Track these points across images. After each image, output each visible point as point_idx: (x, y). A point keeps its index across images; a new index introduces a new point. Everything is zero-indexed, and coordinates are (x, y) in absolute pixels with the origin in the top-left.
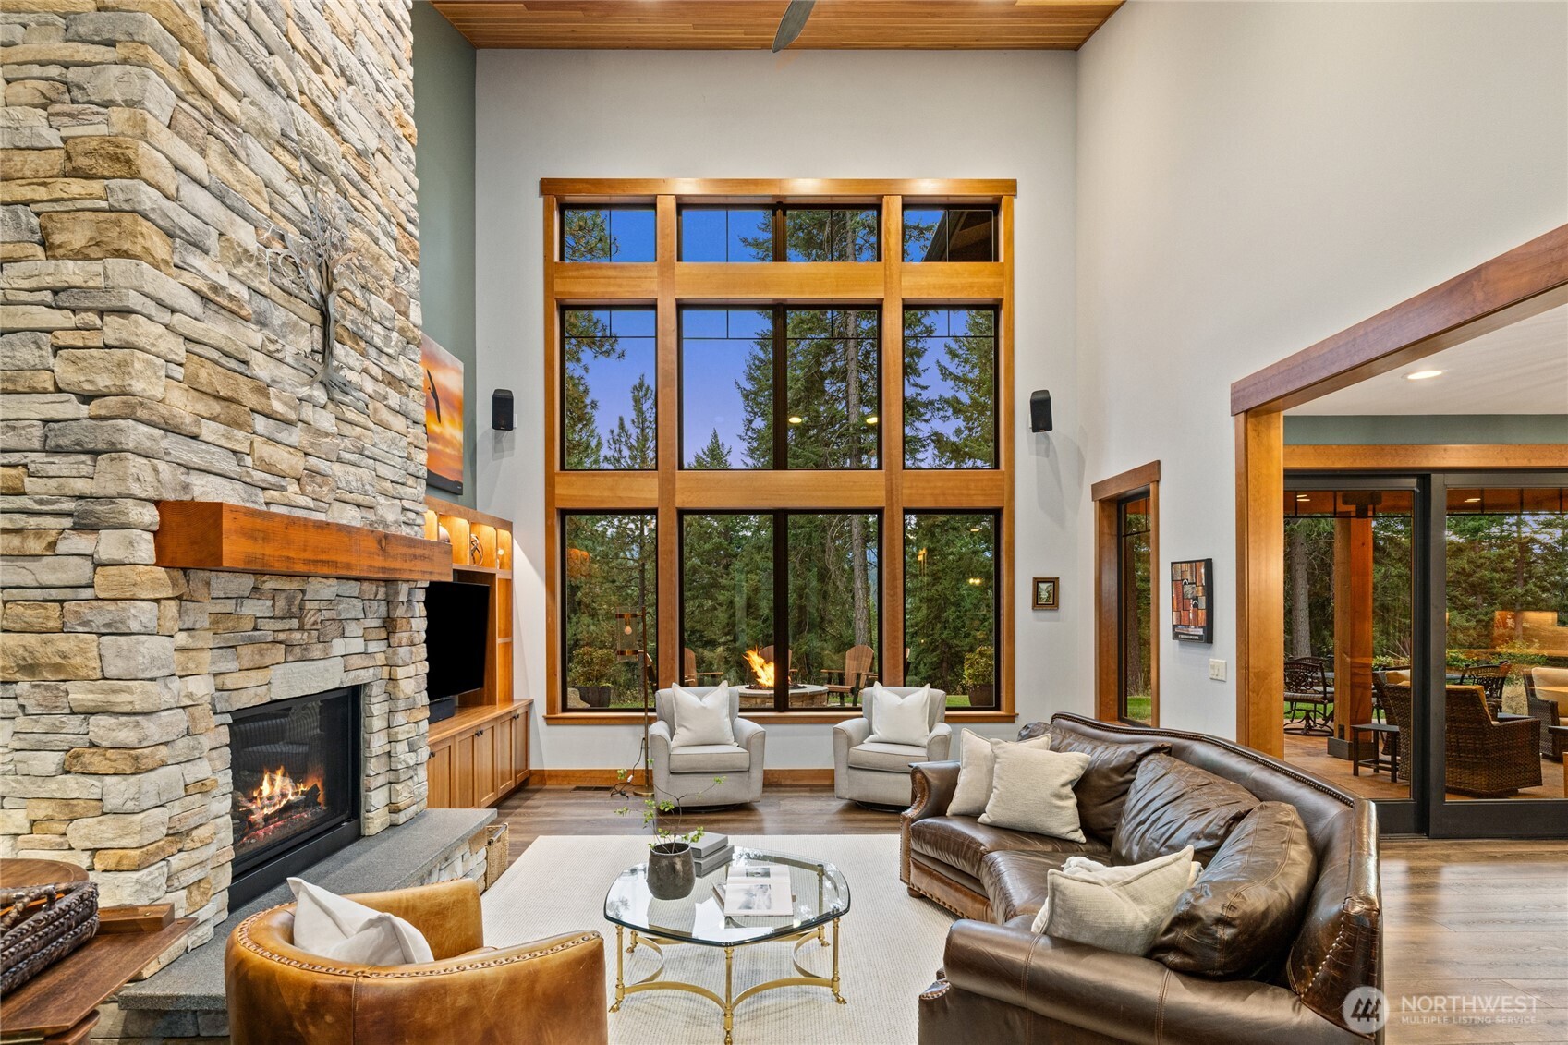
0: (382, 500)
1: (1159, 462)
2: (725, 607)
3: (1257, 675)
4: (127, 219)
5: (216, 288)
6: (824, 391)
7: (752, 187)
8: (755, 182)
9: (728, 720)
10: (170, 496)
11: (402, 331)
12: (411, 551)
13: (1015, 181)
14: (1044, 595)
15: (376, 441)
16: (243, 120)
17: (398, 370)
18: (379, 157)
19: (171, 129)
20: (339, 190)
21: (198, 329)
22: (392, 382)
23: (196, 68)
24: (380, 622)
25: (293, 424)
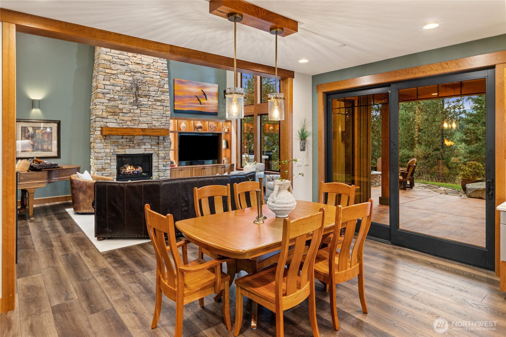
5: (111, 98)
10: (103, 126)
12: (153, 131)
16: (117, 73)
17: (160, 98)
18: (154, 63)
19: (104, 80)
20: (141, 73)
21: (107, 104)
22: (158, 101)
23: (107, 71)
24: (156, 143)
25: (129, 113)
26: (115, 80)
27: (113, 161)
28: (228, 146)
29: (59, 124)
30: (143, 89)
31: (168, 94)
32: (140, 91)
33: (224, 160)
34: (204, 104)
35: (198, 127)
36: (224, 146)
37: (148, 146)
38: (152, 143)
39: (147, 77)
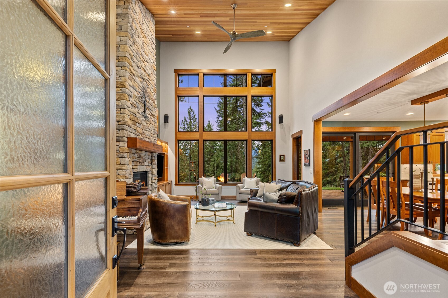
0: (151, 137)
1: (302, 130)
2: (212, 166)
3: (317, 172)
4: (124, 94)
5: (133, 103)
6: (237, 111)
7: (219, 71)
8: (220, 70)
9: (214, 184)
10: (128, 137)
11: (154, 106)
12: (157, 147)
13: (276, 70)
14: (282, 158)
15: (151, 126)
16: (136, 75)
19: (129, 79)
20: (146, 82)
21: (131, 110)
23: (131, 68)
25: (141, 124)
26: (134, 82)
37: (147, 163)
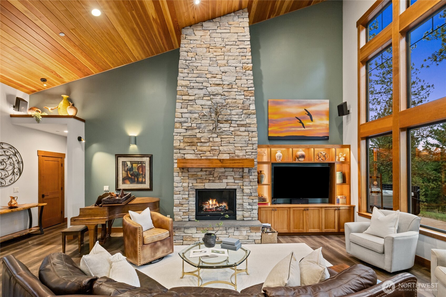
5: (189, 127)
17: (245, 123)
18: (237, 81)
19: (181, 108)
20: (222, 95)
21: (184, 134)
22: (242, 125)
23: (184, 97)
24: (241, 176)
25: (208, 142)
26: (192, 107)
27: (192, 196)
28: (345, 179)
29: (151, 157)
30: (223, 114)
31: (255, 116)
32: (220, 116)
33: (339, 199)
34: (309, 126)
35: (299, 155)
36: (338, 179)
37: (231, 180)
38: (235, 177)
39: (229, 99)
